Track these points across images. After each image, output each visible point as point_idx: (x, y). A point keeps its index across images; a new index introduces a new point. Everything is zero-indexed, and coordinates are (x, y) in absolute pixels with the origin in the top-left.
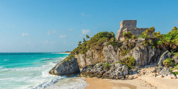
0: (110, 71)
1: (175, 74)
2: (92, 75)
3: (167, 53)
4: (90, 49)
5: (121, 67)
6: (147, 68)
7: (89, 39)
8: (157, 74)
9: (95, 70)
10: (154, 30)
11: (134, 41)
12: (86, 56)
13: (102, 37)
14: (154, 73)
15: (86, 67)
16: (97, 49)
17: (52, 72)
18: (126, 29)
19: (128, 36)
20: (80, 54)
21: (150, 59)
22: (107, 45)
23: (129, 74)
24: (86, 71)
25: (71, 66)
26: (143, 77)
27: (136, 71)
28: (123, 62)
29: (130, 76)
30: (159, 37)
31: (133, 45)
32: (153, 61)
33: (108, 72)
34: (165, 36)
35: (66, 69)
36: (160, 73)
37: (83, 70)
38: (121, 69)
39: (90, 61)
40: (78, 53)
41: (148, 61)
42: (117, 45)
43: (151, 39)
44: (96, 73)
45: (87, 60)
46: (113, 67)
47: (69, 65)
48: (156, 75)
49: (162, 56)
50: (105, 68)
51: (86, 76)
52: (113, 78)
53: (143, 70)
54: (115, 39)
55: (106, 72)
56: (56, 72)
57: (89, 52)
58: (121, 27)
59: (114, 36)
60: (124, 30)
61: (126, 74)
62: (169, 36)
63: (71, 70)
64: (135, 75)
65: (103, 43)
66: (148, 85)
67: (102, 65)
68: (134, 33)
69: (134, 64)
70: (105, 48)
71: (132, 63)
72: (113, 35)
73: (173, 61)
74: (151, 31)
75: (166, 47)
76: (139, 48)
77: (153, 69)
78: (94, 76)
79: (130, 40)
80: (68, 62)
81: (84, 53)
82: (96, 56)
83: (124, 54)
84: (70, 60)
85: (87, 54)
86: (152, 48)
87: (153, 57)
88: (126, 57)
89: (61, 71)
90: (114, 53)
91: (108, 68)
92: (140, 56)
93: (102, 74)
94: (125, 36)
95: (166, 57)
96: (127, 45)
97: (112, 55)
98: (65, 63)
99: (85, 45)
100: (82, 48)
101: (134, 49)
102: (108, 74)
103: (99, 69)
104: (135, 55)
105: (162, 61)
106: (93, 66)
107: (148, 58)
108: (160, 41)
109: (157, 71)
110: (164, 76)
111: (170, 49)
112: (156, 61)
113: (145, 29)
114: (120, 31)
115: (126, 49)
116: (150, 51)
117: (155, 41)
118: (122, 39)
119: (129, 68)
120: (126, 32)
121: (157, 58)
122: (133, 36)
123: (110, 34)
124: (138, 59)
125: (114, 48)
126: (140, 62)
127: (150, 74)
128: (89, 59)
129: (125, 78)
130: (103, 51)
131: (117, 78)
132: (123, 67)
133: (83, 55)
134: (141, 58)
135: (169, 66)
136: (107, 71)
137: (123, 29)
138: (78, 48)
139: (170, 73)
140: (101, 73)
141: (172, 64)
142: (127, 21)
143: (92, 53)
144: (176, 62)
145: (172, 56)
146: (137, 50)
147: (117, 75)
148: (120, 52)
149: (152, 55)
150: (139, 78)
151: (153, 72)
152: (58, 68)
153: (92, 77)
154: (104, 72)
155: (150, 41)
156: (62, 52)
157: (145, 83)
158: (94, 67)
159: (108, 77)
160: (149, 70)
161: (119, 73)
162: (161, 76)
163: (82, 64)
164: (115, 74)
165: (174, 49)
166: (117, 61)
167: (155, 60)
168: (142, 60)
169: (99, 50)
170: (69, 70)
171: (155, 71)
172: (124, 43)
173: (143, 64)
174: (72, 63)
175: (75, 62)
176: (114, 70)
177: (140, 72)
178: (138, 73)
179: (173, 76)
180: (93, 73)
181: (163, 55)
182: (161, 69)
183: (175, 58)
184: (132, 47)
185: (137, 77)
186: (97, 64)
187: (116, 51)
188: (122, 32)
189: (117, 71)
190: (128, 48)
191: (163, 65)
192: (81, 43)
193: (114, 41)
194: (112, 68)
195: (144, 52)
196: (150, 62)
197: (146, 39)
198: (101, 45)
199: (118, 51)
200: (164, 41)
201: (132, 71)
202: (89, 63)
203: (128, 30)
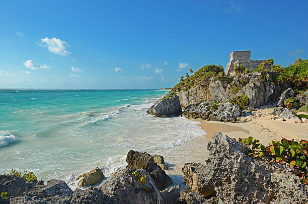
0: (218, 111)
1: (300, 117)
2: (196, 116)
3: (289, 91)
4: (194, 85)
5: (231, 107)
6: (264, 109)
7: (193, 74)
8: (277, 116)
9: (199, 110)
10: (273, 63)
11: (248, 76)
12: (189, 93)
13: (208, 71)
14: (273, 116)
15: (189, 107)
16: (202, 86)
17: (150, 111)
18: (238, 61)
19: (240, 70)
20: (182, 91)
21: (267, 97)
22: (215, 80)
23: (240, 116)
24: (189, 111)
25: (172, 105)
26: (258, 120)
27: (250, 112)
28: (233, 102)
29: (243, 119)
30: (280, 70)
31: (246, 81)
32: (272, 101)
33: (215, 113)
34: (287, 69)
35: (166, 108)
36: (281, 115)
37: (185, 109)
38: (232, 109)
39: (193, 99)
40: (180, 90)
41: (264, 100)
42: (226, 80)
43: (269, 73)
44: (200, 113)
45: (191, 98)
46: (221, 106)
47: (169, 104)
48: (275, 118)
49: (283, 95)
50: (212, 108)
51: (189, 117)
52: (221, 120)
53: (258, 111)
54: (224, 73)
55: (212, 112)
56: (154, 111)
57: (192, 89)
58: (232, 59)
59: (222, 70)
60: (234, 63)
61: (237, 116)
62: (292, 69)
63: (171, 110)
64: (249, 118)
65: (209, 78)
66: (265, 130)
67: (207, 105)
68: (248, 67)
69: (248, 103)
70: (212, 84)
71: (245, 103)
72: (221, 68)
73: (298, 101)
74: (269, 64)
75: (287, 83)
76: (254, 84)
77: (272, 110)
78: (198, 117)
79: (242, 75)
80: (168, 99)
81: (186, 90)
82: (201, 93)
83: (235, 92)
84: (170, 98)
85: (190, 91)
86: (270, 84)
87: (271, 95)
88: (238, 95)
89: (161, 111)
90: (223, 90)
91: (216, 108)
92: (255, 94)
93: (208, 115)
94: (236, 70)
95: (288, 95)
96: (239, 81)
97: (220, 93)
98: (164, 102)
99: (189, 80)
100: (185, 85)
101: (247, 85)
102: (216, 115)
103: (204, 109)
104: (249, 93)
105: (283, 100)
106: (197, 105)
107: (265, 96)
108: (280, 76)
109: (277, 113)
110: (285, 119)
111: (293, 86)
112: (276, 101)
113: (262, 61)
114: (230, 63)
115: (237, 85)
116: (268, 88)
117: (274, 76)
118: (233, 74)
119: (242, 109)
120: (238, 65)
121: (277, 97)
122: (246, 70)
123: (219, 68)
124: (252, 98)
125: (223, 83)
126: (255, 102)
127: (268, 116)
128: (193, 98)
129: (236, 120)
130: (210, 88)
131: (226, 120)
132: (234, 107)
133: (186, 92)
134: (257, 96)
135: (292, 107)
136: (214, 111)
137: (234, 61)
138: (180, 83)
139: (293, 115)
140: (206, 114)
141: (297, 105)
142: (239, 52)
143: (196, 91)
144: (301, 102)
145: (296, 94)
146: (251, 87)
147: (226, 116)
148: (229, 89)
149: (270, 94)
150: (254, 121)
151: (271, 115)
152: (157, 107)
153: (196, 118)
154: (211, 113)
155: (268, 76)
156: (162, 89)
157: (262, 128)
158: (198, 107)
159: (215, 119)
160: (267, 112)
161: (229, 115)
162: (282, 119)
163: (184, 103)
164: (223, 116)
165: (298, 87)
166: (227, 100)
167: (274, 99)
168: (257, 99)
169: (205, 86)
170: (169, 109)
171: (274, 113)
172: (235, 78)
173: (259, 104)
174: (173, 101)
175: (176, 100)
176: (223, 110)
177: (255, 113)
178: (252, 115)
179: (297, 119)
180: (197, 114)
181: (284, 93)
182: (282, 111)
183: (299, 97)
184: (245, 83)
185: (251, 120)
186: (203, 103)
187: (225, 88)
188: (232, 65)
189: (226, 112)
190: (240, 84)
191: (284, 106)
192: (184, 79)
193: (223, 75)
194: (219, 108)
195: (260, 89)
196: (268, 102)
197: (262, 73)
198: (207, 80)
199: (227, 88)
200: (286, 76)
201: (244, 112)
202: (193, 102)
203: (240, 63)
